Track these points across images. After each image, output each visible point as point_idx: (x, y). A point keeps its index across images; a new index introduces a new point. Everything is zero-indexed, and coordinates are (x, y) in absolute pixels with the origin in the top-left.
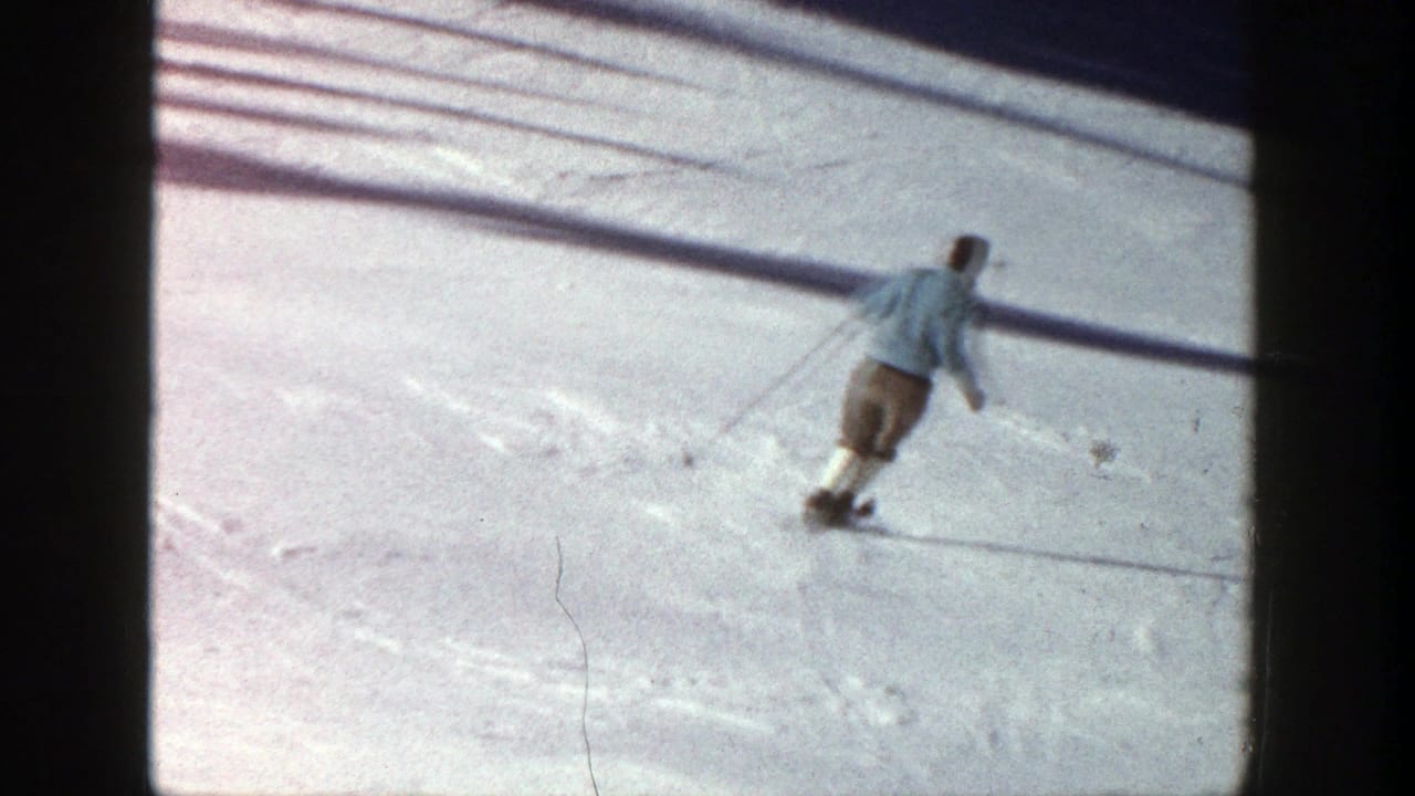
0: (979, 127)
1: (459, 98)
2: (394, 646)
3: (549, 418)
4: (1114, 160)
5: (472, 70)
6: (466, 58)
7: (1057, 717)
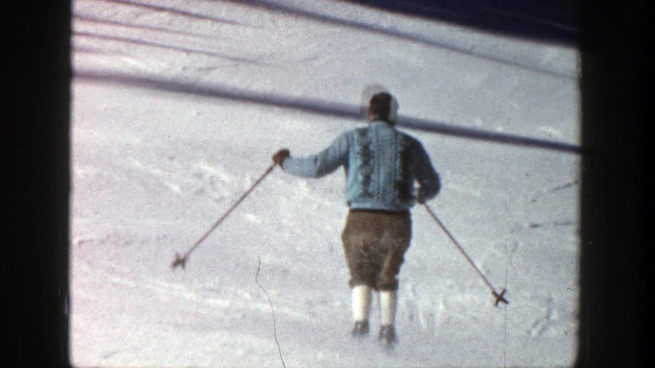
0: (380, 39)
1: (135, 34)
2: (132, 284)
3: (199, 176)
4: (443, 52)
5: (140, 21)
6: (138, 15)
7: (441, 307)
